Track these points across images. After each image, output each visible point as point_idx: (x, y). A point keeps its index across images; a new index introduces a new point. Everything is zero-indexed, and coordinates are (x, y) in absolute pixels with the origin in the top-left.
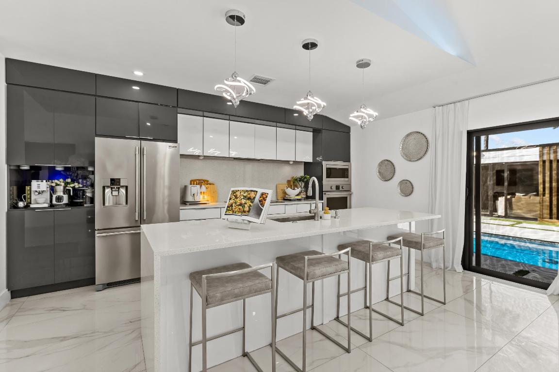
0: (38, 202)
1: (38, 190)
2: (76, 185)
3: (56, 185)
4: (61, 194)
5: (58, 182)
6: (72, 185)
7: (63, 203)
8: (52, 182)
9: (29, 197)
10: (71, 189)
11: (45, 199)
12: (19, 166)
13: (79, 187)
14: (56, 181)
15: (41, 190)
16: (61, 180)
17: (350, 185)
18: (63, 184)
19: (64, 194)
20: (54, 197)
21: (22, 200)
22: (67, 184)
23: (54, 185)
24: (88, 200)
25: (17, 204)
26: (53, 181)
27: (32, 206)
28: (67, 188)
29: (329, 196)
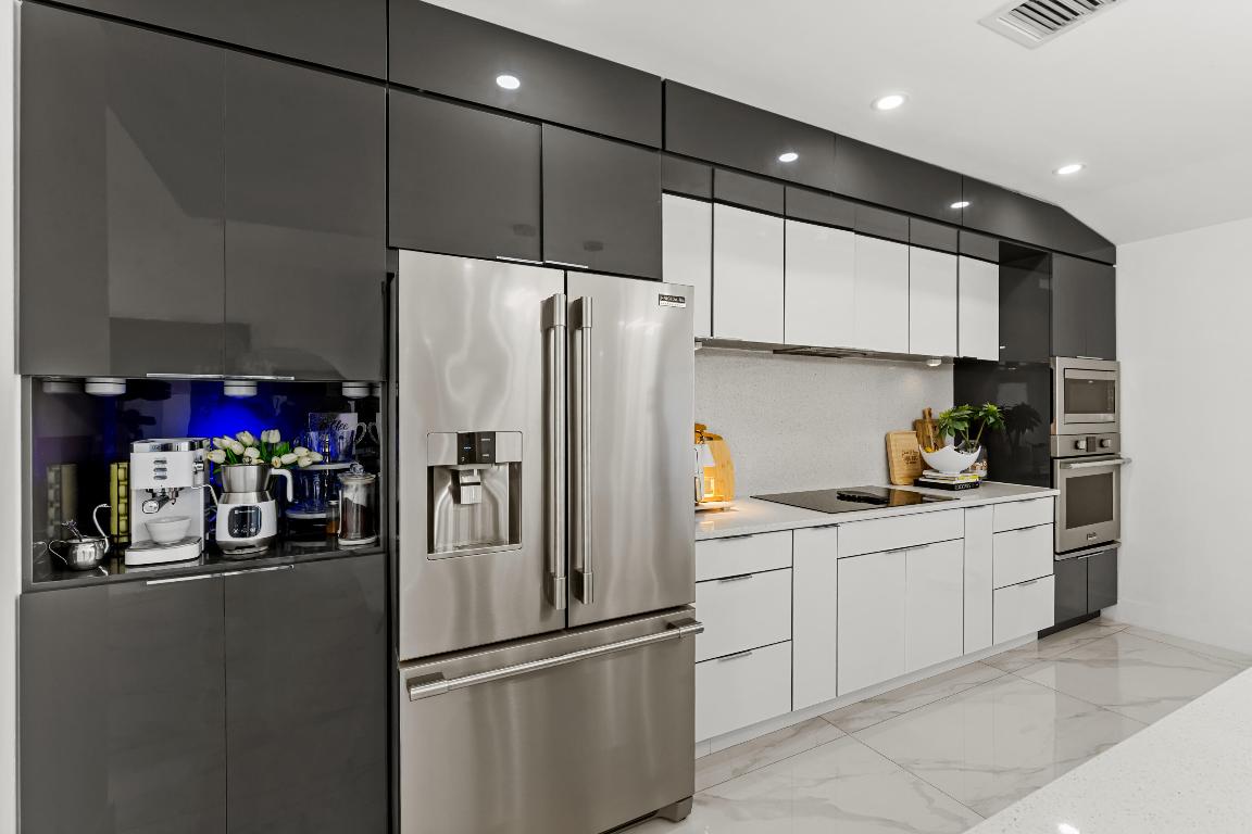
0: (158, 538)
1: (157, 486)
2: (304, 457)
3: (228, 461)
4: (252, 499)
5: (237, 448)
6: (288, 458)
7: (261, 536)
8: (213, 447)
9: (122, 508)
10: (287, 474)
11: (185, 523)
12: (81, 383)
13: (314, 463)
14: (227, 441)
15: (168, 484)
16: (247, 437)
17: (1117, 435)
18: (253, 453)
19: (262, 498)
20: (223, 512)
21: (93, 533)
22: (268, 451)
23: (218, 457)
24: (354, 520)
25: (67, 550)
26: (217, 441)
27: (132, 557)
28: (274, 472)
29: (1071, 475)
